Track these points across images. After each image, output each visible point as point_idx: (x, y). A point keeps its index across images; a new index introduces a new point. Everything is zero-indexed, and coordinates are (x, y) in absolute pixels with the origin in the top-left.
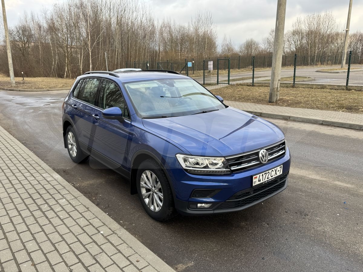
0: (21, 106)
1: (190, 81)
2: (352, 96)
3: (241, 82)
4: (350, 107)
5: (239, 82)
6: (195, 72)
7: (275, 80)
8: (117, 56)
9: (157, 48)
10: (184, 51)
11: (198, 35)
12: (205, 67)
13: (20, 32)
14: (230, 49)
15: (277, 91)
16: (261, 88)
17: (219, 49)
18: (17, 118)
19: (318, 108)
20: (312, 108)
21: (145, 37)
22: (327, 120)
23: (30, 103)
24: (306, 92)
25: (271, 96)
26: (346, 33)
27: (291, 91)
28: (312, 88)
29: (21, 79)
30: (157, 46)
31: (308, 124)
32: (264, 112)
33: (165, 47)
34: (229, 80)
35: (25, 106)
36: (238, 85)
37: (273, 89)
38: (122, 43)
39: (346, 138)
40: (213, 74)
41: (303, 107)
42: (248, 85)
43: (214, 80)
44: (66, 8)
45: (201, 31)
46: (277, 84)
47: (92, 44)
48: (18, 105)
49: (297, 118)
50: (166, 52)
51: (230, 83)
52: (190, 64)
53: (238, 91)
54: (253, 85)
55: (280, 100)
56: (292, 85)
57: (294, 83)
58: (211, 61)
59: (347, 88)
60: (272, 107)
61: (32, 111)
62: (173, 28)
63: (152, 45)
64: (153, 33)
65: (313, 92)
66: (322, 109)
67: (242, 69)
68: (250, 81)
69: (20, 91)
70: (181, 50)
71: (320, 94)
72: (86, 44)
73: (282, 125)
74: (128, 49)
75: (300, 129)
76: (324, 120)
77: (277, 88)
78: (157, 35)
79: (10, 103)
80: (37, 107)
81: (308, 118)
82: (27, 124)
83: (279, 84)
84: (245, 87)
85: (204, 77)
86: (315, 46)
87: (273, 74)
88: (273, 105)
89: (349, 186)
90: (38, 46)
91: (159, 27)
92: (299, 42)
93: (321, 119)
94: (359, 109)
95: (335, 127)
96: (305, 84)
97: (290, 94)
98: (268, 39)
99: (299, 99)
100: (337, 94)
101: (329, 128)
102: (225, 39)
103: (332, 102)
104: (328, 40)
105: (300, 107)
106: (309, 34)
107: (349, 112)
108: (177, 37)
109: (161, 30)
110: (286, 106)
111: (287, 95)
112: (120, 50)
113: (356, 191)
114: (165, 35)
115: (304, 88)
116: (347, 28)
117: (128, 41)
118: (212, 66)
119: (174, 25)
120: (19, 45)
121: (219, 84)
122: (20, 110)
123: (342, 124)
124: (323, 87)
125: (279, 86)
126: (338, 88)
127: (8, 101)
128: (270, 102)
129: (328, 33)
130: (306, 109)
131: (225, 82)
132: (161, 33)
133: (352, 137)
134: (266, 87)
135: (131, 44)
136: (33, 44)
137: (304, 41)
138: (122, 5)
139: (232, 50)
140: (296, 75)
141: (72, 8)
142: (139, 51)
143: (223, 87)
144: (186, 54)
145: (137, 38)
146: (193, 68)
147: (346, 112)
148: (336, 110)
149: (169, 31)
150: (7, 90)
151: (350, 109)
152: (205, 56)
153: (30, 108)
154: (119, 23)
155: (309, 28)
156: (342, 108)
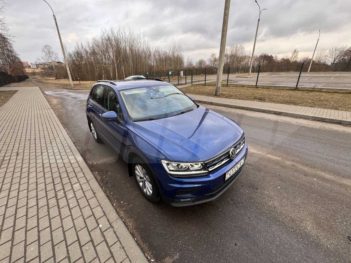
0: (74, 100)
1: (171, 87)
2: (260, 92)
3: (198, 83)
4: (261, 98)
5: (197, 83)
6: (173, 77)
7: (219, 82)
8: (131, 68)
9: (152, 64)
10: (167, 65)
11: (174, 57)
12: (179, 74)
13: (76, 55)
14: (191, 64)
15: (220, 89)
16: (209, 87)
17: (185, 65)
18: (69, 107)
19: (243, 99)
20: (239, 99)
21: (145, 58)
22: (250, 107)
23: (79, 97)
24: (234, 89)
25: (216, 91)
26: (252, 55)
27: (226, 89)
28: (237, 87)
29: (79, 82)
30: (152, 62)
31: (239, 109)
32: (214, 102)
33: (157, 63)
34: (192, 82)
35: (76, 99)
36: (197, 85)
37: (217, 88)
38: (133, 61)
39: (262, 119)
40: (183, 78)
41: (234, 99)
42: (202, 85)
43: (184, 82)
44: (100, 40)
45: (176, 55)
46: (220, 85)
47: (117, 61)
48: (72, 99)
49: (233, 105)
50: (157, 66)
51: (193, 83)
52: (170, 73)
53: (197, 88)
54: (205, 85)
55: (222, 94)
56: (226, 85)
57: (227, 84)
58: (182, 71)
59: (256, 87)
60: (217, 98)
61: (79, 102)
62: (160, 52)
63: (150, 62)
64: (150, 55)
65: (239, 89)
66: (245, 100)
67: (198, 76)
68: (204, 82)
69: (76, 89)
70: (165, 65)
71: (243, 90)
72: (113, 62)
73: (224, 110)
74: (137, 65)
75: (235, 113)
76: (248, 107)
77: (220, 87)
78: (152, 57)
79: (68, 98)
80: (83, 100)
81: (239, 106)
82: (74, 112)
83: (221, 85)
84: (201, 86)
85: (178, 80)
86: (234, 63)
87: (218, 79)
88: (217, 97)
89: (277, 158)
90: (86, 63)
91: (153, 52)
92: (226, 61)
93: (246, 106)
94: (266, 99)
95: (254, 112)
96: (233, 84)
97: (226, 91)
98: (210, 59)
99: (231, 93)
100: (251, 90)
101: (252, 112)
102: (188, 59)
103: (250, 95)
104: (240, 60)
105: (232, 99)
106: (231, 56)
107: (260, 101)
108: (163, 57)
109: (154, 53)
110: (225, 98)
111: (224, 91)
112: (132, 65)
113: (284, 163)
114: (156, 56)
115: (233, 87)
116: (253, 53)
117: (136, 60)
118: (183, 74)
119: (161, 51)
120: (76, 63)
121: (187, 84)
122: (73, 102)
123: (259, 109)
124: (243, 86)
125: (221, 86)
126: (252, 87)
127: (68, 96)
128: (216, 95)
129: (241, 56)
130: (236, 100)
131: (190, 83)
132: (154, 56)
133: (266, 118)
134: (212, 86)
135: (138, 62)
136: (84, 62)
137: (229, 60)
138: (132, 39)
139: (192, 65)
140: (229, 79)
141: (104, 41)
142: (143, 65)
143: (189, 86)
144: (168, 67)
145: (141, 58)
146: (172, 75)
147: (259, 101)
148: (253, 100)
149: (159, 54)
150: (69, 89)
151: (261, 99)
152: (178, 68)
153: (79, 100)
154: (131, 49)
155: (232, 53)
156: (255, 98)
